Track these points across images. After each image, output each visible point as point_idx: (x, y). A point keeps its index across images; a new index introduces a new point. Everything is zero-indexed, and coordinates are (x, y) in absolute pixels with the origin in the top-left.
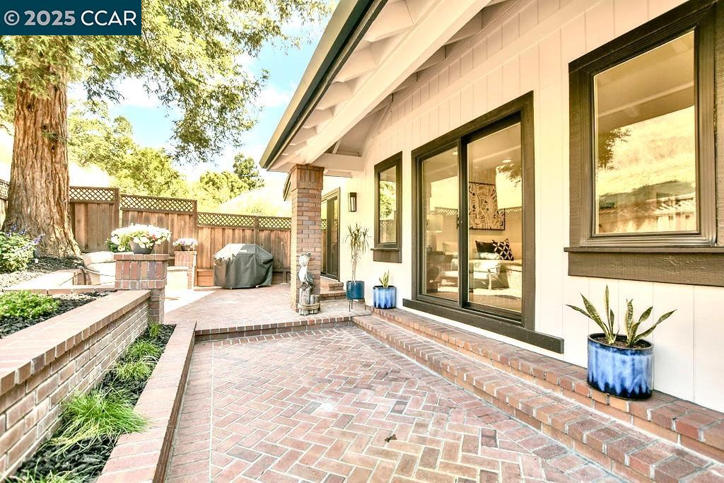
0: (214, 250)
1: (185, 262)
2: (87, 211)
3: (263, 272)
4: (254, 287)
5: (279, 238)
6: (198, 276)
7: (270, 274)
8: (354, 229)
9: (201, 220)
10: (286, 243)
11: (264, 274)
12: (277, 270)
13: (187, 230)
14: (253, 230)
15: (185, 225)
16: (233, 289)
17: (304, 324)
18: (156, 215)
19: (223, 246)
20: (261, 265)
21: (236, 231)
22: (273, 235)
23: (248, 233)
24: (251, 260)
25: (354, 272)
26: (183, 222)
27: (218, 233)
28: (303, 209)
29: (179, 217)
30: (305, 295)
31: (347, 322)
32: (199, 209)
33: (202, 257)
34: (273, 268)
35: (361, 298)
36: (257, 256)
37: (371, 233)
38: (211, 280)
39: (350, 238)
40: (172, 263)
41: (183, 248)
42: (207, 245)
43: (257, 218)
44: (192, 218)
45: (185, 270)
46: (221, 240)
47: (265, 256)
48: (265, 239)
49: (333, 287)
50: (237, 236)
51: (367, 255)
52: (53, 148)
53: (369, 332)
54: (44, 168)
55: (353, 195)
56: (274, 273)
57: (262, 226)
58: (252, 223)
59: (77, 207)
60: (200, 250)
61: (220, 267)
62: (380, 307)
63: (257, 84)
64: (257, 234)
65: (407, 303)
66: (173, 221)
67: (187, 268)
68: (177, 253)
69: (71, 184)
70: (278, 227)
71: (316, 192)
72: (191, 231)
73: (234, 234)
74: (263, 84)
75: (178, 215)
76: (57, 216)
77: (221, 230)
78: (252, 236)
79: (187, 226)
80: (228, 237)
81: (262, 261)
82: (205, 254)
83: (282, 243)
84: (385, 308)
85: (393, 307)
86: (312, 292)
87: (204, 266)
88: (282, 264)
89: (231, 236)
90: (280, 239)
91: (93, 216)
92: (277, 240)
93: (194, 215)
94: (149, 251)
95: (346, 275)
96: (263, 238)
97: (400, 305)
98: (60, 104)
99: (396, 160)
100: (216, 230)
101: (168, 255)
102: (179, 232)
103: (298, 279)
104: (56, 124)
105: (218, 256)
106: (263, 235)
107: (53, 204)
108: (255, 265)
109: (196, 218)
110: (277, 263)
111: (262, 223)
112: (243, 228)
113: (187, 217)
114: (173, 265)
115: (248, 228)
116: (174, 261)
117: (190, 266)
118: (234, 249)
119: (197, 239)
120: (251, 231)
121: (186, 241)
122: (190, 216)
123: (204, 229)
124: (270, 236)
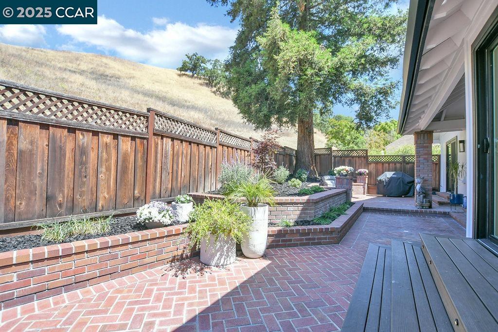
0: (378, 174)
1: (362, 181)
2: (320, 158)
4: (401, 197)
6: (368, 188)
7: (412, 189)
9: (370, 159)
11: (408, 189)
13: (363, 165)
14: (401, 164)
15: (362, 162)
16: (388, 196)
19: (383, 173)
20: (406, 184)
21: (391, 165)
23: (398, 165)
24: (399, 181)
26: (361, 161)
28: (420, 154)
29: (359, 159)
30: (419, 198)
32: (369, 154)
36: (403, 179)
38: (375, 191)
40: (355, 181)
41: (361, 174)
42: (374, 172)
43: (404, 157)
46: (381, 170)
47: (409, 179)
48: (410, 169)
50: (391, 167)
52: (310, 136)
54: (307, 143)
55: (462, 142)
58: (400, 159)
59: (317, 157)
61: (380, 185)
64: (404, 165)
67: (363, 184)
68: (358, 177)
69: (315, 148)
71: (428, 144)
72: (365, 166)
73: (389, 166)
76: (311, 162)
77: (381, 165)
78: (401, 167)
79: (363, 163)
80: (386, 168)
81: (407, 182)
82: (372, 178)
87: (372, 183)
89: (387, 167)
91: (322, 160)
93: (366, 157)
94: (346, 175)
96: (408, 168)
100: (379, 165)
101: (354, 177)
102: (359, 166)
105: (379, 179)
106: (408, 166)
107: (310, 157)
108: (402, 184)
109: (367, 159)
111: (407, 159)
112: (395, 163)
113: (363, 158)
114: (356, 182)
115: (398, 162)
116: (356, 180)
117: (365, 183)
118: (389, 174)
119: (368, 169)
120: (400, 165)
121: (362, 170)
122: (364, 158)
123: (372, 164)
124: (413, 167)
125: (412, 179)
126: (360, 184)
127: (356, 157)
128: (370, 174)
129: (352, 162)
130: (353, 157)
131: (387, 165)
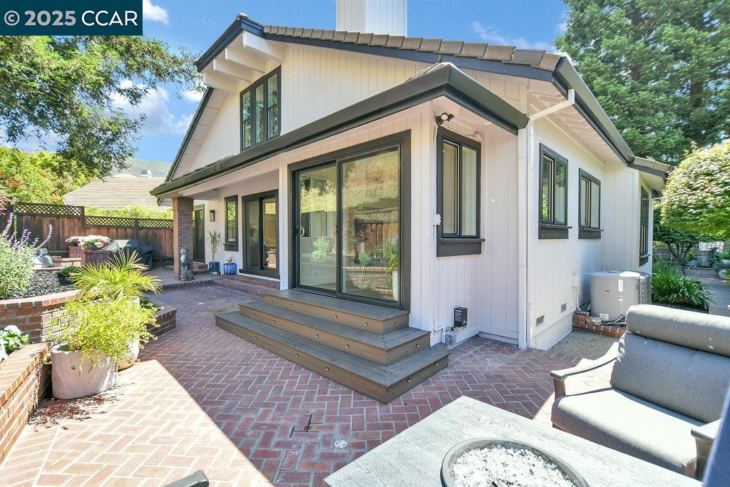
1: (78, 255)
5: (155, 235)
8: (212, 233)
9: (88, 222)
10: (161, 238)
11: (146, 261)
12: (155, 259)
13: (77, 230)
14: (133, 229)
15: (75, 226)
17: (185, 285)
21: (119, 230)
22: (150, 233)
23: (129, 231)
25: (213, 257)
26: (72, 224)
28: (182, 222)
29: (69, 220)
30: (184, 270)
31: (210, 283)
32: (87, 213)
35: (218, 270)
36: (140, 249)
37: (223, 235)
39: (210, 238)
41: (75, 244)
43: (136, 220)
44: (80, 221)
47: (146, 248)
48: (144, 236)
49: (200, 267)
50: (120, 234)
51: (221, 247)
53: (221, 285)
55: (213, 212)
57: (141, 226)
58: (131, 223)
62: (227, 274)
63: (136, 123)
64: (137, 232)
65: (241, 271)
66: (63, 222)
68: (72, 248)
70: (154, 226)
71: (189, 212)
72: (80, 231)
73: (117, 232)
74: (141, 123)
75: (68, 218)
77: (106, 230)
78: (133, 234)
79: (77, 226)
81: (144, 253)
83: (158, 238)
84: (230, 274)
85: (234, 274)
86: (188, 268)
88: (158, 254)
89: (115, 234)
90: (156, 236)
93: (82, 218)
95: (209, 259)
96: (142, 235)
97: (238, 273)
99: (234, 198)
102: (69, 232)
103: (180, 261)
106: (142, 232)
109: (84, 221)
110: (154, 253)
111: (141, 224)
112: (125, 228)
113: (77, 220)
114: (68, 257)
115: (129, 227)
116: (68, 253)
122: (79, 219)
123: (92, 229)
124: (147, 233)
125: (150, 249)
126: (76, 259)
127: (64, 216)
130: (58, 217)
131: (114, 230)
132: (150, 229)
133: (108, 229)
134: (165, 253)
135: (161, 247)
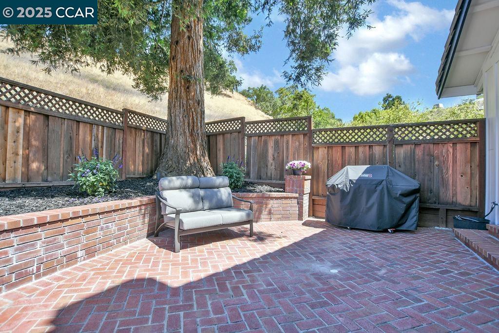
0: (333, 172)
1: (295, 188)
3: (401, 208)
4: (386, 231)
5: (431, 155)
6: (313, 204)
7: (414, 212)
9: (316, 138)
10: (445, 162)
12: (428, 205)
13: (302, 151)
14: (385, 146)
15: (299, 145)
16: (351, 229)
18: (273, 138)
20: (396, 198)
21: (361, 149)
22: (419, 151)
23: (378, 150)
24: (379, 190)
26: (297, 143)
27: (337, 153)
29: (295, 138)
32: (314, 126)
33: (318, 182)
34: (420, 202)
36: (389, 183)
40: (281, 189)
41: (294, 172)
42: (324, 167)
43: (391, 129)
44: (307, 138)
45: (295, 198)
46: (340, 161)
47: (404, 183)
48: (405, 158)
50: (361, 155)
52: (188, 88)
54: (181, 105)
56: (422, 210)
57: (400, 138)
58: (384, 136)
60: (315, 174)
61: (333, 198)
64: (391, 151)
66: (288, 141)
67: (297, 195)
68: (287, 177)
70: (428, 137)
72: (305, 154)
73: (357, 153)
75: (293, 135)
77: (339, 149)
78: (384, 155)
79: (302, 146)
80: (349, 156)
81: (399, 192)
82: (321, 179)
83: (436, 163)
87: (321, 192)
88: (438, 197)
89: (353, 157)
90: (432, 157)
91: (228, 144)
92: (427, 158)
93: (309, 134)
96: (402, 156)
98: (193, 50)
100: (334, 149)
102: (294, 154)
104: (190, 67)
106: (402, 152)
107: (188, 134)
108: (386, 198)
109: (311, 138)
110: (427, 195)
112: (370, 145)
113: (302, 137)
114: (282, 191)
115: (379, 143)
116: (284, 185)
117: (302, 193)
118: (355, 172)
119: (312, 161)
120: (382, 148)
121: (297, 163)
122: (305, 135)
123: (320, 149)
124: (413, 153)
125: (413, 184)
126: (290, 195)
128: (315, 172)
129: (281, 145)
130: (283, 134)
131: (352, 150)
132: (417, 143)
133: (343, 148)
134: (455, 195)
135: (444, 182)
